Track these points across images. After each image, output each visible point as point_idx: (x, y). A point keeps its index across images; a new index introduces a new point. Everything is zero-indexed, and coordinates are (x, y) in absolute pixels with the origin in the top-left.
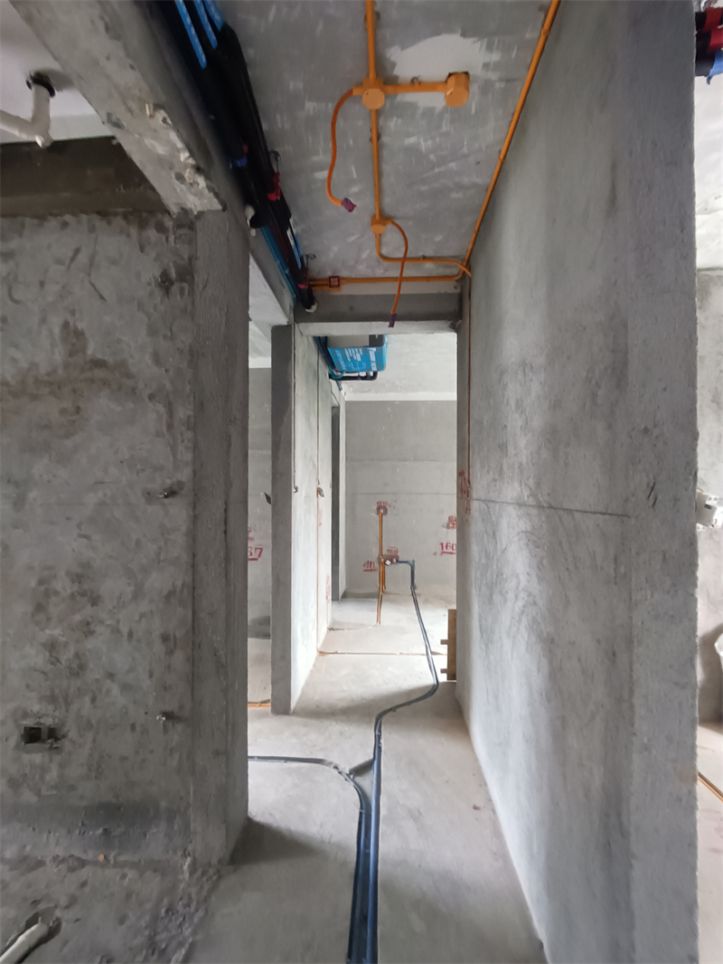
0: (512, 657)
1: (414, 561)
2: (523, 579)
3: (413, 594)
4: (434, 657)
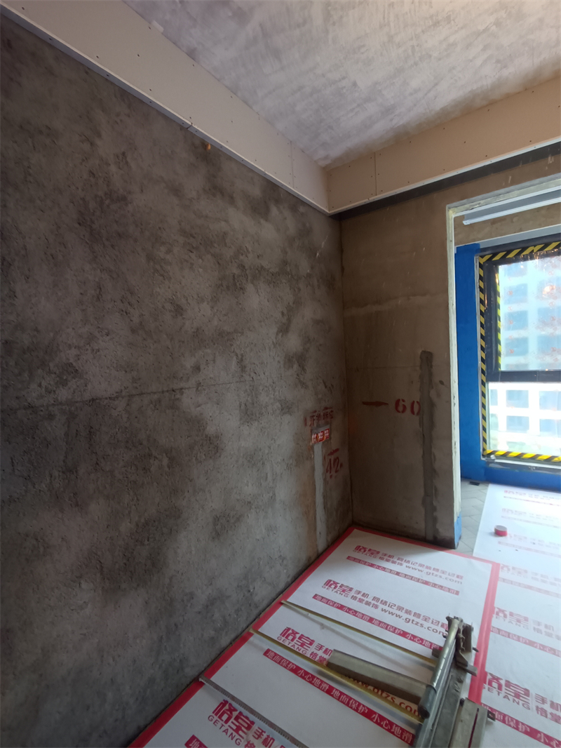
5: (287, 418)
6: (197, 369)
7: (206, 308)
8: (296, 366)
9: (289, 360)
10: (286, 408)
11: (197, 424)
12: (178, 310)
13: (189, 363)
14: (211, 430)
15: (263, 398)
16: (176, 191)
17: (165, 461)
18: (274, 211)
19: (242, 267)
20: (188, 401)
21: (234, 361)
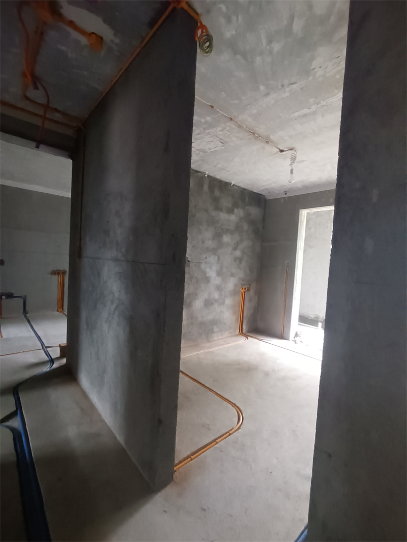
0: (108, 332)
1: (25, 296)
2: (117, 295)
3: (26, 317)
4: (48, 349)
5: (232, 278)
6: (206, 258)
7: (210, 242)
8: (238, 261)
9: (236, 259)
10: (232, 275)
11: (204, 273)
12: (203, 242)
13: (204, 256)
14: (207, 275)
15: (224, 270)
16: (207, 211)
17: (195, 280)
18: (236, 210)
19: (222, 229)
20: (203, 266)
21: (216, 258)
